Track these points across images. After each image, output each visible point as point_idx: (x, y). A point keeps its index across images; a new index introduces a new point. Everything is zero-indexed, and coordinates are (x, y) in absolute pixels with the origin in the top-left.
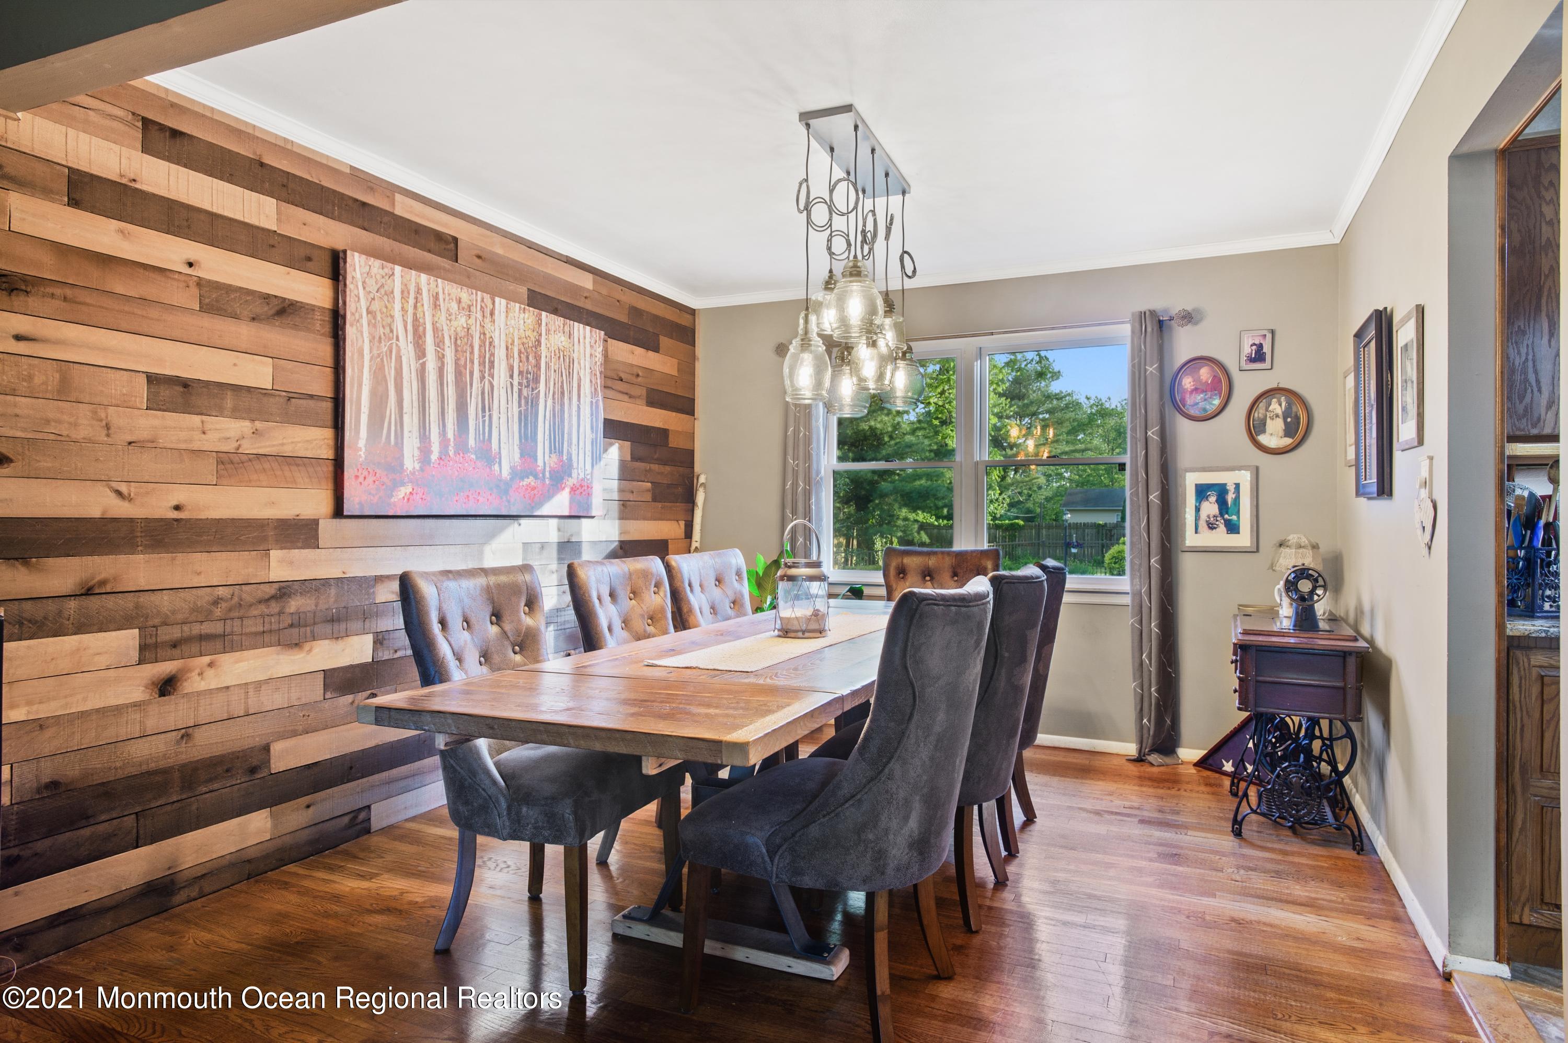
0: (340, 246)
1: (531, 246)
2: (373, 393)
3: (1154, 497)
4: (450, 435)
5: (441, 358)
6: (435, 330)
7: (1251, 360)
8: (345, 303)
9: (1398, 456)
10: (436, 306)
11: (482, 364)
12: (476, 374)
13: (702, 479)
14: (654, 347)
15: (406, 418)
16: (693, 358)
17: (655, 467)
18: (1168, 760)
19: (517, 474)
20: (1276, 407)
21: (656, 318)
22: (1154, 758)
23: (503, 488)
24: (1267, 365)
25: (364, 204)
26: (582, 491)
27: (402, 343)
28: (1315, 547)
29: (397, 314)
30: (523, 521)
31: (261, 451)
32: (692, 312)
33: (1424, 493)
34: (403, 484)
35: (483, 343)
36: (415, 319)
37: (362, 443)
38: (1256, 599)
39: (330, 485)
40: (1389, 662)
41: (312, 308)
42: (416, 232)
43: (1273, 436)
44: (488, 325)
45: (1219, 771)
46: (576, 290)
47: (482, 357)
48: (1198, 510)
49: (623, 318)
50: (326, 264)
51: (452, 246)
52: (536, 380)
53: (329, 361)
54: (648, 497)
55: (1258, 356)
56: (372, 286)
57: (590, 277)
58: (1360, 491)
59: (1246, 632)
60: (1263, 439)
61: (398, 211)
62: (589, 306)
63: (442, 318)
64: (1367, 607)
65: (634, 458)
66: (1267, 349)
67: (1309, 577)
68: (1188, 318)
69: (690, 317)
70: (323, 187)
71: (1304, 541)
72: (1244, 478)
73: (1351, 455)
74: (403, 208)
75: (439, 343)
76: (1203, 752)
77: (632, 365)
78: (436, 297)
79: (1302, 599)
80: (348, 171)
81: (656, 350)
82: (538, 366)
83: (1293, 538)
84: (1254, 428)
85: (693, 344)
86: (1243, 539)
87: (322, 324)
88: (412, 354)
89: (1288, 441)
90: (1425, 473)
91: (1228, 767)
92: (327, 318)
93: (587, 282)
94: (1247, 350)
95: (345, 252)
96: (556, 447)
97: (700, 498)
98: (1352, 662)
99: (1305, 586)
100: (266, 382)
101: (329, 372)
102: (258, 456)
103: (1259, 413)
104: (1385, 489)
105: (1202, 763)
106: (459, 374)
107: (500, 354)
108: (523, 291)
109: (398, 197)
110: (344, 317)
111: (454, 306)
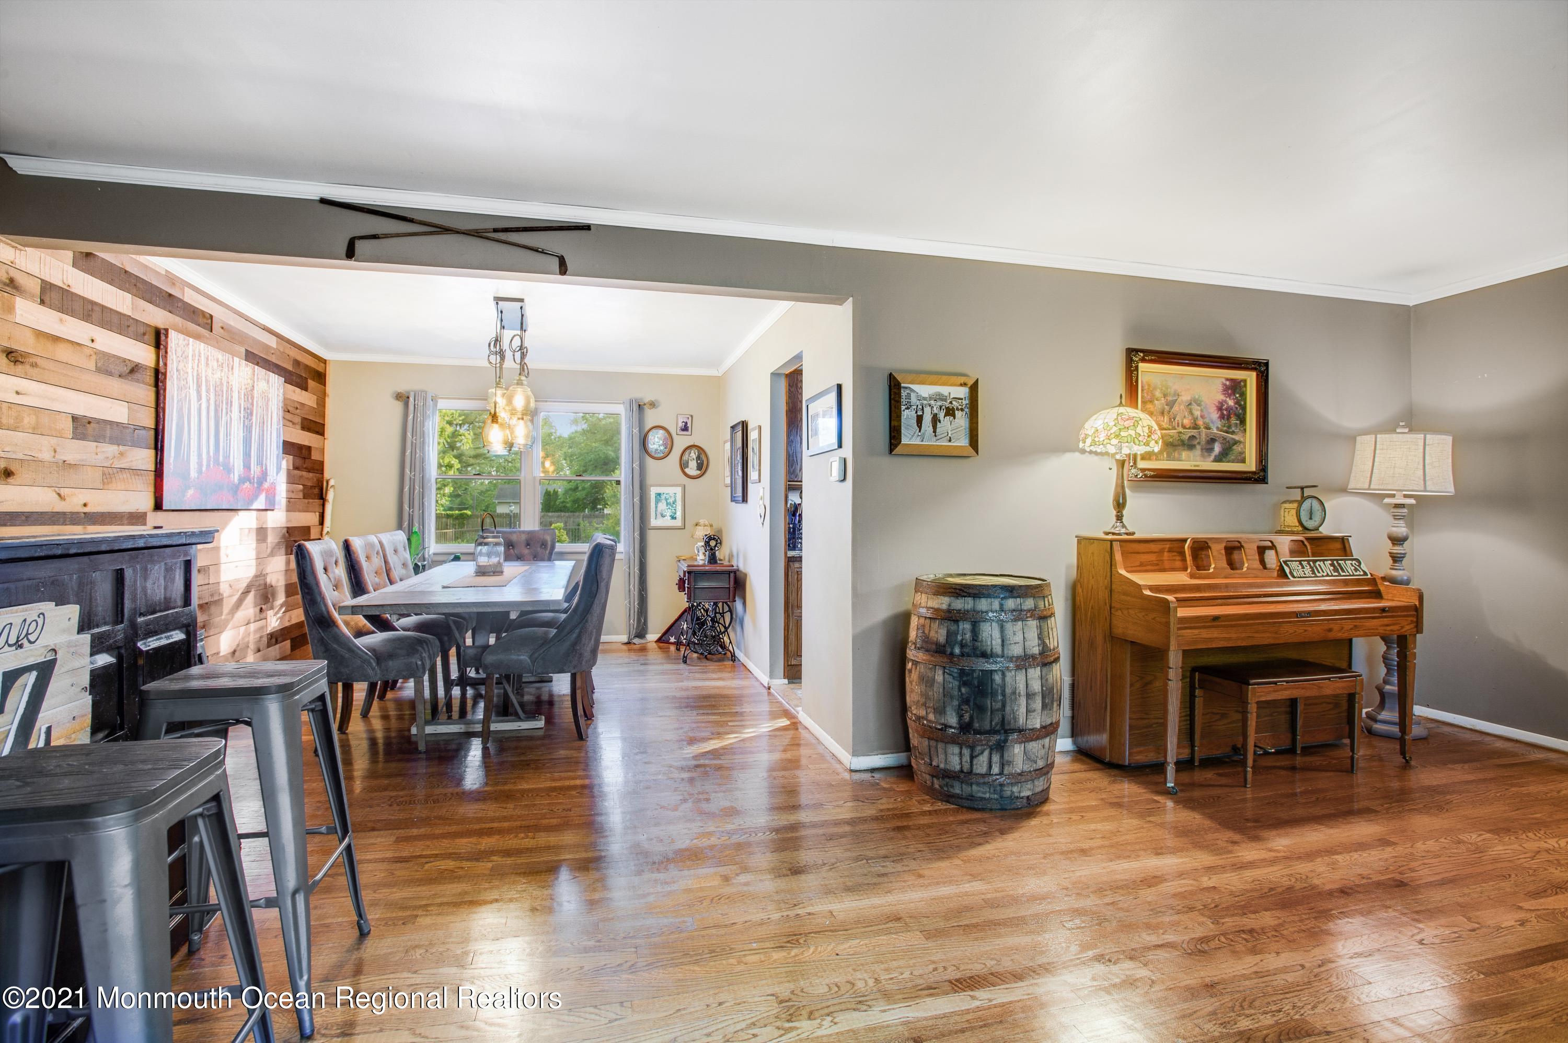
0: (161, 326)
1: (247, 319)
2: (177, 425)
3: (637, 500)
4: (211, 454)
5: (208, 401)
6: (207, 381)
7: (683, 430)
8: (165, 364)
9: (749, 484)
10: (207, 364)
11: (227, 404)
12: (224, 411)
13: (332, 483)
14: (304, 388)
15: (192, 441)
16: (324, 394)
17: (304, 473)
18: (642, 641)
19: (242, 480)
20: (694, 454)
21: (307, 367)
22: (636, 641)
23: (235, 489)
24: (689, 433)
25: (170, 295)
26: (271, 494)
27: (191, 391)
28: (711, 526)
29: (190, 371)
30: (241, 513)
31: (122, 466)
32: (325, 362)
33: (761, 502)
34: (189, 488)
35: (228, 388)
36: (198, 375)
37: (172, 460)
38: (685, 554)
39: (152, 489)
40: (746, 575)
41: (146, 368)
42: (194, 312)
43: (692, 470)
44: (230, 377)
45: (668, 642)
46: (267, 347)
47: (227, 399)
48: (656, 507)
49: (290, 367)
50: (151, 337)
51: (209, 321)
52: (251, 414)
53: (153, 404)
54: (301, 495)
55: (685, 428)
56: (179, 354)
57: (275, 338)
58: (733, 499)
59: (689, 566)
60: (687, 471)
61: (186, 299)
62: (273, 359)
63: (210, 371)
64: (735, 554)
65: (296, 468)
66: (689, 425)
67: (714, 539)
68: (653, 405)
69: (323, 365)
70: (152, 285)
71: (707, 523)
72: (679, 490)
73: (728, 481)
74: (190, 297)
75: (208, 391)
76: (659, 635)
77: (294, 401)
78: (207, 359)
79: (711, 549)
80: (164, 273)
81: (306, 389)
82: (252, 404)
83: (702, 521)
84: (683, 465)
85: (325, 385)
86: (678, 523)
87: (149, 377)
88: (196, 399)
89: (699, 472)
90: (761, 494)
91: (672, 640)
92: (153, 374)
93: (272, 342)
94: (681, 425)
95: (167, 330)
96: (260, 462)
97: (330, 496)
98: (732, 575)
99: (713, 543)
100: (124, 420)
101: (153, 410)
102: (122, 469)
103: (685, 457)
104: (745, 499)
105: (659, 640)
106: (216, 411)
107: (235, 395)
108: (243, 350)
109: (186, 289)
110: (165, 374)
111: (215, 364)
